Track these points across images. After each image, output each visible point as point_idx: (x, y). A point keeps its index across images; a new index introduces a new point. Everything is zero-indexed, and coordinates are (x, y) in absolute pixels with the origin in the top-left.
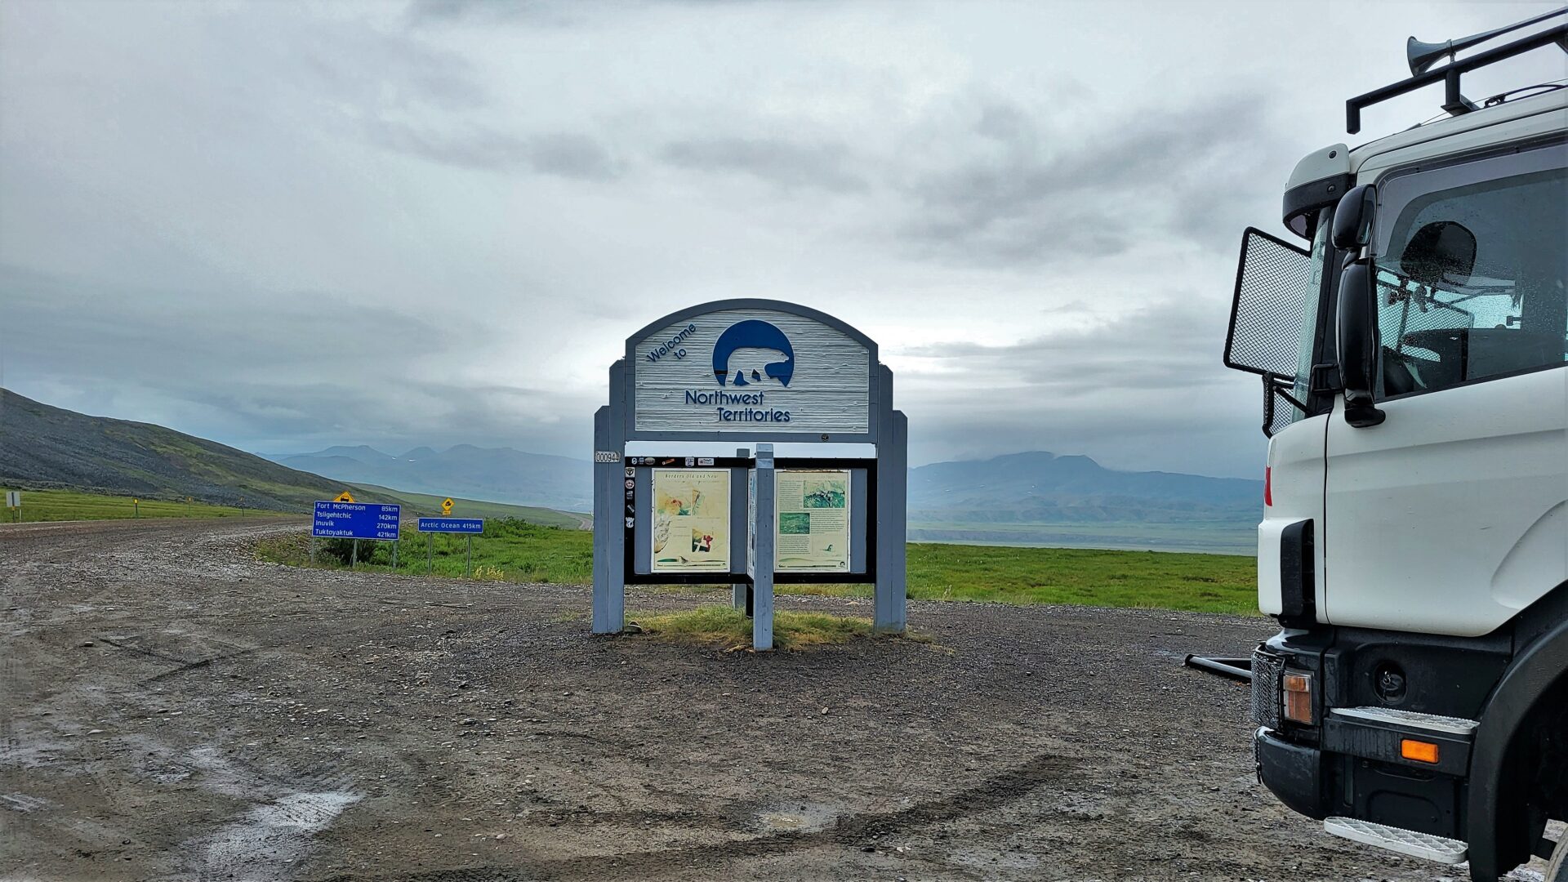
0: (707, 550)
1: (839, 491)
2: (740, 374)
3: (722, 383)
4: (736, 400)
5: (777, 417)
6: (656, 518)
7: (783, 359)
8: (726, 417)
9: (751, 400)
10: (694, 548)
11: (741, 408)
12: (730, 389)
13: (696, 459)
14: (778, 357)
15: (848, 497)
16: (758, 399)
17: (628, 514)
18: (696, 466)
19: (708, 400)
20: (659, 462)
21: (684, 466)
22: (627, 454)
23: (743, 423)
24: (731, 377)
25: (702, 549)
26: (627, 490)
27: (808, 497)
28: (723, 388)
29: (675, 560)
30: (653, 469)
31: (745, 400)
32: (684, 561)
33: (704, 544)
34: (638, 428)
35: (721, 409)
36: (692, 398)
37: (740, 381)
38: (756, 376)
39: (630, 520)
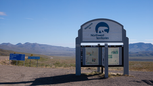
0: (95, 61)
1: (117, 51)
2: (100, 31)
3: (97, 33)
4: (99, 35)
5: (106, 38)
6: (86, 56)
7: (107, 28)
8: (98, 38)
9: (102, 36)
10: (93, 61)
11: (100, 37)
12: (98, 34)
13: (93, 46)
14: (106, 28)
15: (119, 52)
16: (103, 35)
17: (81, 55)
18: (93, 47)
19: (95, 35)
20: (87, 46)
21: (91, 47)
22: (81, 45)
23: (101, 39)
24: (98, 32)
25: (94, 61)
26: (81, 51)
27: (112, 52)
28: (97, 34)
29: (89, 63)
30: (86, 48)
31: (101, 35)
32: (91, 63)
33: (94, 60)
34: (83, 41)
35: (97, 37)
36: (92, 35)
37: (100, 32)
38: (103, 31)
39: (82, 56)
